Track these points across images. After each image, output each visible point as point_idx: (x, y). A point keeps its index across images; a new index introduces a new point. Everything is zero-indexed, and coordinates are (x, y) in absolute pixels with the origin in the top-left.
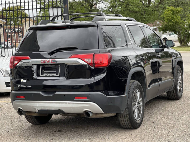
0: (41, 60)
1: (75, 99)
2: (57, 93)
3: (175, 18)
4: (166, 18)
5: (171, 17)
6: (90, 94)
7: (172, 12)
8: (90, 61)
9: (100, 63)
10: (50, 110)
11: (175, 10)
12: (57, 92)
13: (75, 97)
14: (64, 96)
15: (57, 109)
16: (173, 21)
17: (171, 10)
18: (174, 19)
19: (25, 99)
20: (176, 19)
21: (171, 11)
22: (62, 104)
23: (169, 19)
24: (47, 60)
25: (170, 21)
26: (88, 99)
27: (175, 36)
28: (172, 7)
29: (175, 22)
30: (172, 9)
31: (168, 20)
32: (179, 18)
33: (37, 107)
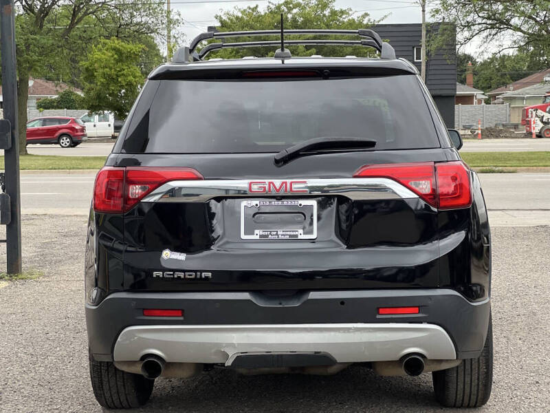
0: (250, 184)
1: (378, 317)
2: (313, 295)
3: (125, 72)
4: (101, 71)
5: (115, 70)
6: (429, 297)
7: (116, 56)
8: (425, 187)
9: (452, 194)
10: (282, 356)
11: (125, 51)
12: (311, 293)
13: (378, 308)
14: (342, 306)
15: (311, 350)
16: (120, 82)
17: (114, 49)
18: (123, 74)
19: (182, 318)
20: (129, 75)
21: (114, 52)
22: (332, 333)
23: (109, 75)
24: (272, 183)
25: (112, 79)
26: (423, 313)
27: (95, 126)
28: (116, 42)
29: (127, 85)
30: (118, 46)
31: (105, 78)
32: (137, 74)
33: (232, 345)
